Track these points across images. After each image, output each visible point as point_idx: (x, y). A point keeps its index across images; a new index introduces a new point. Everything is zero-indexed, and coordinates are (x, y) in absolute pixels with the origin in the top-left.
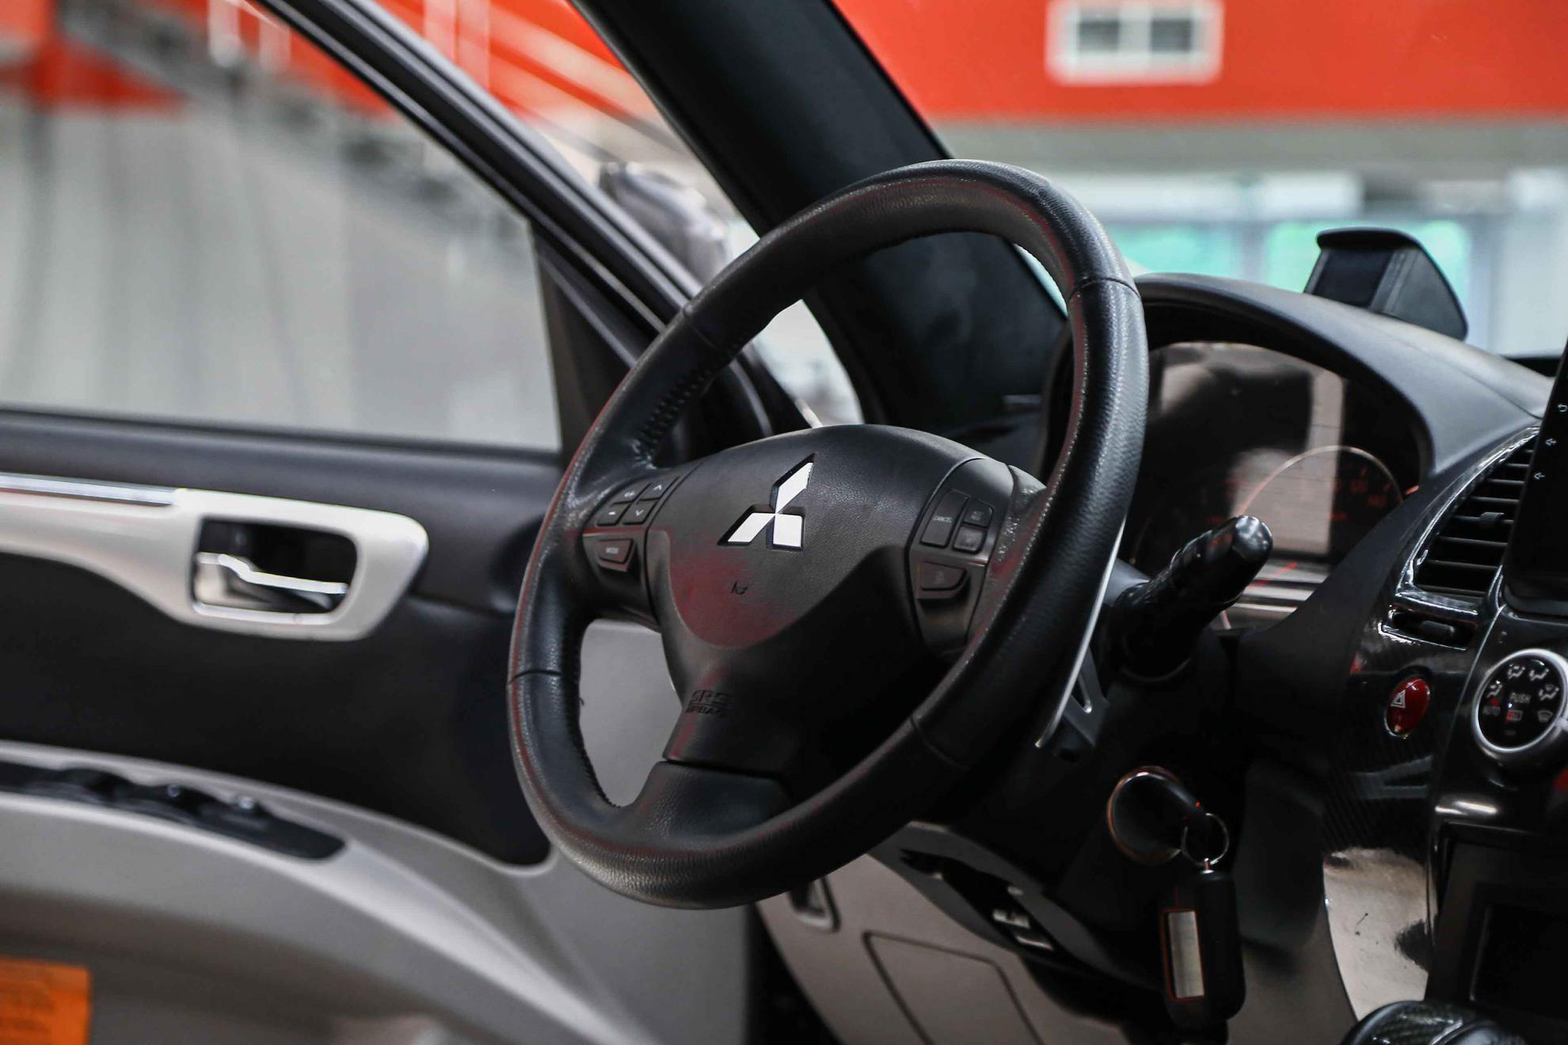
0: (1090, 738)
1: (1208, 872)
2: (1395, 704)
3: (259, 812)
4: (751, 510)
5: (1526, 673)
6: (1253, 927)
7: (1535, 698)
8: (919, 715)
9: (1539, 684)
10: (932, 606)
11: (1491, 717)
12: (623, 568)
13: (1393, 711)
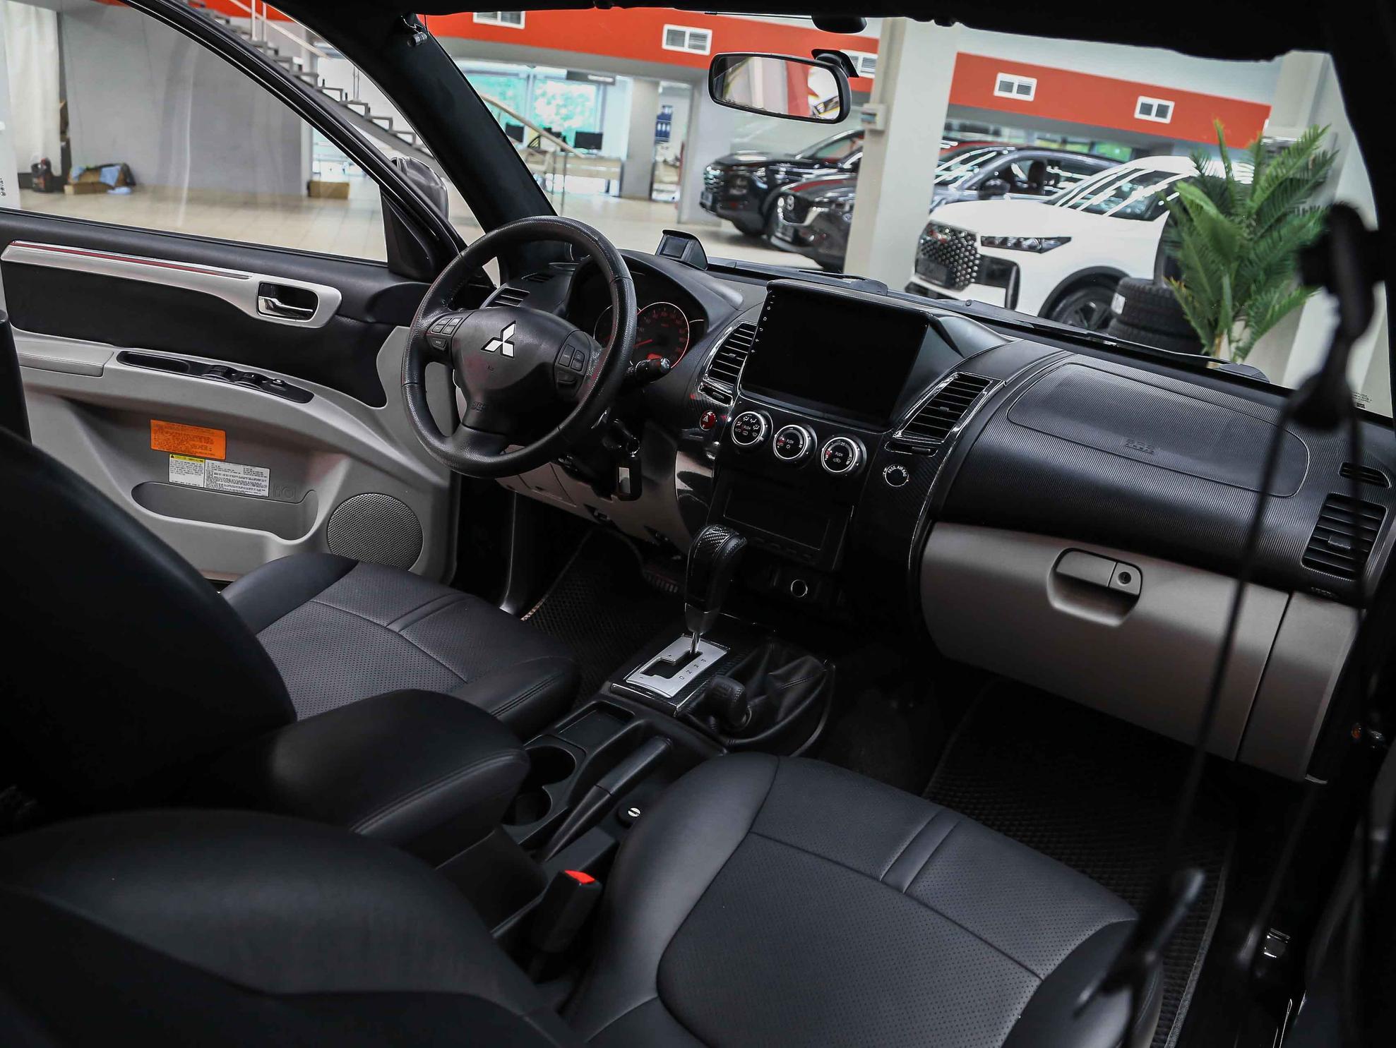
0: (605, 422)
1: (633, 456)
2: (704, 420)
3: (284, 384)
4: (494, 339)
5: (749, 419)
6: (646, 473)
7: (752, 429)
8: (561, 427)
9: (754, 424)
10: (561, 385)
11: (738, 432)
12: (443, 349)
13: (703, 423)
